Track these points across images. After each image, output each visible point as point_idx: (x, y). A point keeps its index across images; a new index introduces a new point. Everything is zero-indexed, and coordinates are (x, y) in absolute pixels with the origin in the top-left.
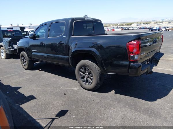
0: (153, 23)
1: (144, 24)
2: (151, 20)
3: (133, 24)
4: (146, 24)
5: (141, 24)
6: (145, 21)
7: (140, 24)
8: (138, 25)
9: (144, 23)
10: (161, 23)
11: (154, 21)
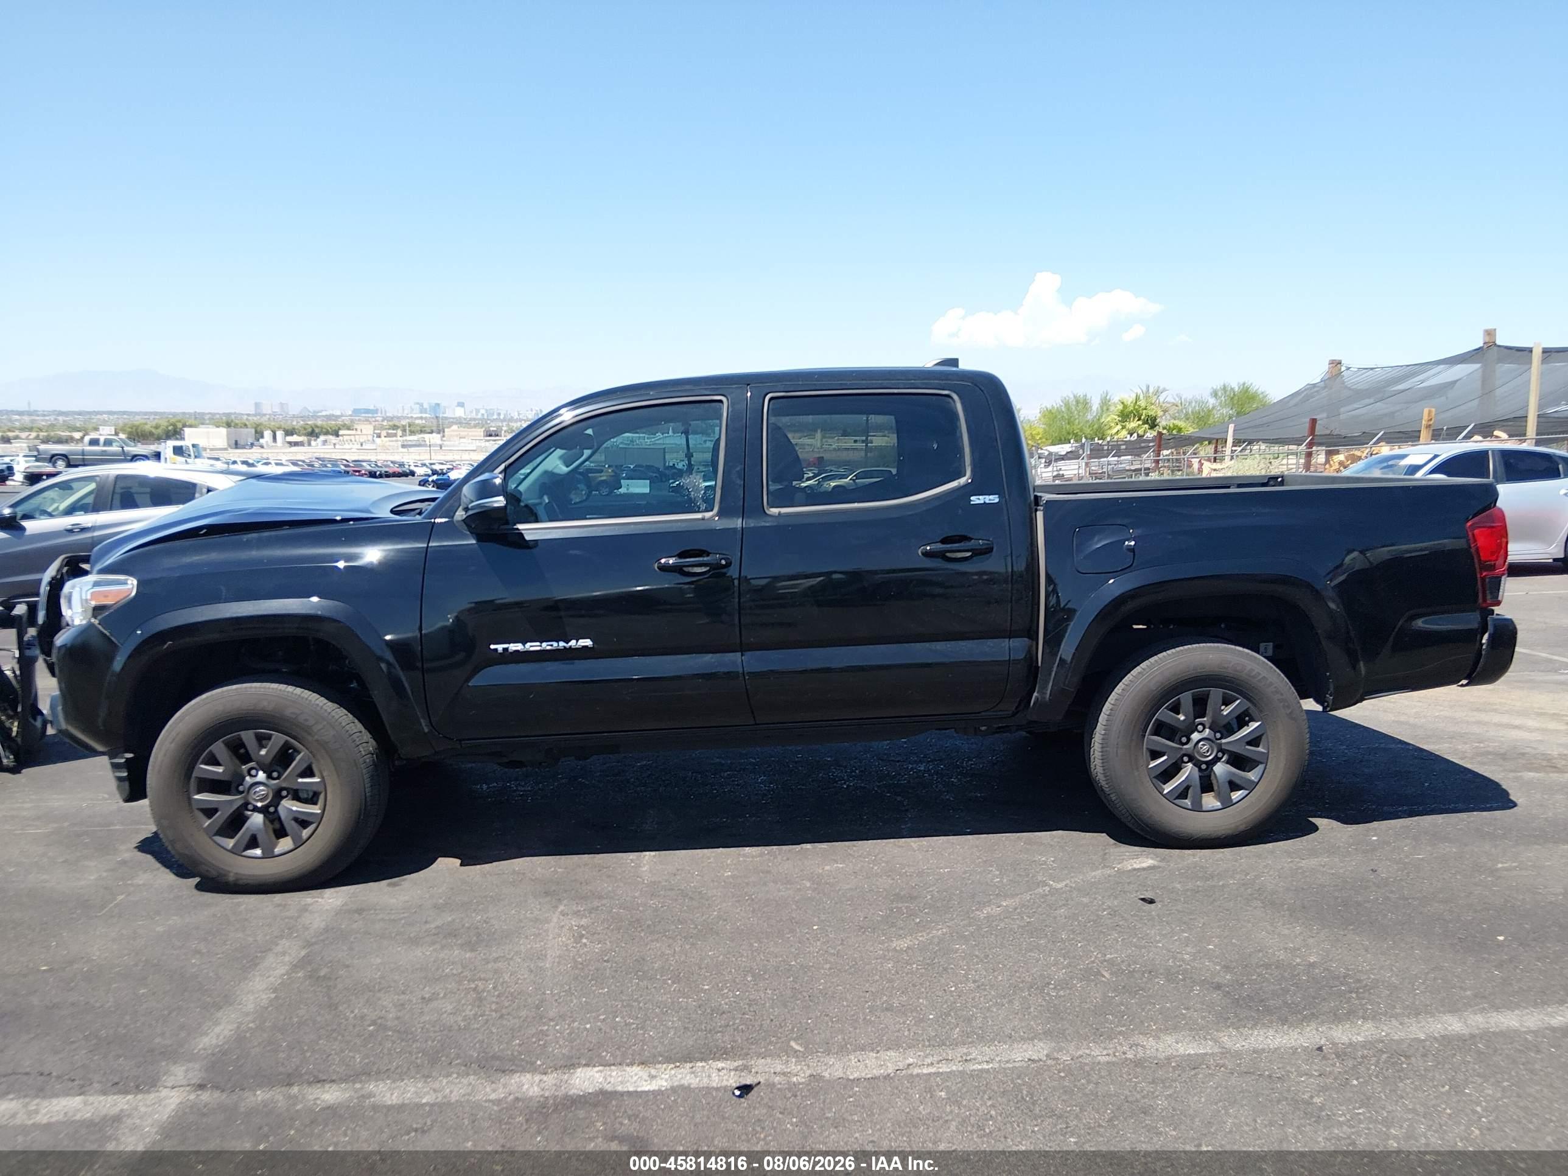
0: (368, 429)
1: (289, 432)
2: (338, 408)
3: (187, 430)
4: (313, 433)
5: (268, 434)
6: (294, 409)
7: (259, 435)
8: (237, 445)
9: (288, 426)
10: (435, 438)
11: (366, 414)
